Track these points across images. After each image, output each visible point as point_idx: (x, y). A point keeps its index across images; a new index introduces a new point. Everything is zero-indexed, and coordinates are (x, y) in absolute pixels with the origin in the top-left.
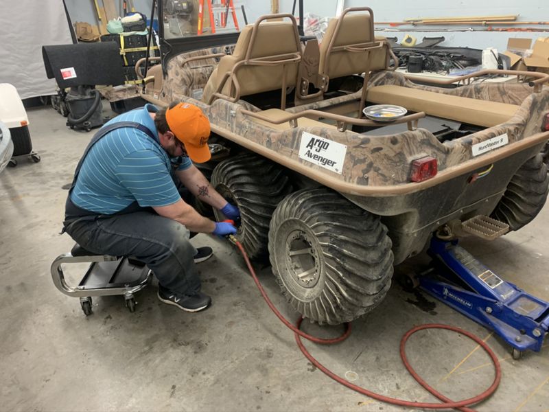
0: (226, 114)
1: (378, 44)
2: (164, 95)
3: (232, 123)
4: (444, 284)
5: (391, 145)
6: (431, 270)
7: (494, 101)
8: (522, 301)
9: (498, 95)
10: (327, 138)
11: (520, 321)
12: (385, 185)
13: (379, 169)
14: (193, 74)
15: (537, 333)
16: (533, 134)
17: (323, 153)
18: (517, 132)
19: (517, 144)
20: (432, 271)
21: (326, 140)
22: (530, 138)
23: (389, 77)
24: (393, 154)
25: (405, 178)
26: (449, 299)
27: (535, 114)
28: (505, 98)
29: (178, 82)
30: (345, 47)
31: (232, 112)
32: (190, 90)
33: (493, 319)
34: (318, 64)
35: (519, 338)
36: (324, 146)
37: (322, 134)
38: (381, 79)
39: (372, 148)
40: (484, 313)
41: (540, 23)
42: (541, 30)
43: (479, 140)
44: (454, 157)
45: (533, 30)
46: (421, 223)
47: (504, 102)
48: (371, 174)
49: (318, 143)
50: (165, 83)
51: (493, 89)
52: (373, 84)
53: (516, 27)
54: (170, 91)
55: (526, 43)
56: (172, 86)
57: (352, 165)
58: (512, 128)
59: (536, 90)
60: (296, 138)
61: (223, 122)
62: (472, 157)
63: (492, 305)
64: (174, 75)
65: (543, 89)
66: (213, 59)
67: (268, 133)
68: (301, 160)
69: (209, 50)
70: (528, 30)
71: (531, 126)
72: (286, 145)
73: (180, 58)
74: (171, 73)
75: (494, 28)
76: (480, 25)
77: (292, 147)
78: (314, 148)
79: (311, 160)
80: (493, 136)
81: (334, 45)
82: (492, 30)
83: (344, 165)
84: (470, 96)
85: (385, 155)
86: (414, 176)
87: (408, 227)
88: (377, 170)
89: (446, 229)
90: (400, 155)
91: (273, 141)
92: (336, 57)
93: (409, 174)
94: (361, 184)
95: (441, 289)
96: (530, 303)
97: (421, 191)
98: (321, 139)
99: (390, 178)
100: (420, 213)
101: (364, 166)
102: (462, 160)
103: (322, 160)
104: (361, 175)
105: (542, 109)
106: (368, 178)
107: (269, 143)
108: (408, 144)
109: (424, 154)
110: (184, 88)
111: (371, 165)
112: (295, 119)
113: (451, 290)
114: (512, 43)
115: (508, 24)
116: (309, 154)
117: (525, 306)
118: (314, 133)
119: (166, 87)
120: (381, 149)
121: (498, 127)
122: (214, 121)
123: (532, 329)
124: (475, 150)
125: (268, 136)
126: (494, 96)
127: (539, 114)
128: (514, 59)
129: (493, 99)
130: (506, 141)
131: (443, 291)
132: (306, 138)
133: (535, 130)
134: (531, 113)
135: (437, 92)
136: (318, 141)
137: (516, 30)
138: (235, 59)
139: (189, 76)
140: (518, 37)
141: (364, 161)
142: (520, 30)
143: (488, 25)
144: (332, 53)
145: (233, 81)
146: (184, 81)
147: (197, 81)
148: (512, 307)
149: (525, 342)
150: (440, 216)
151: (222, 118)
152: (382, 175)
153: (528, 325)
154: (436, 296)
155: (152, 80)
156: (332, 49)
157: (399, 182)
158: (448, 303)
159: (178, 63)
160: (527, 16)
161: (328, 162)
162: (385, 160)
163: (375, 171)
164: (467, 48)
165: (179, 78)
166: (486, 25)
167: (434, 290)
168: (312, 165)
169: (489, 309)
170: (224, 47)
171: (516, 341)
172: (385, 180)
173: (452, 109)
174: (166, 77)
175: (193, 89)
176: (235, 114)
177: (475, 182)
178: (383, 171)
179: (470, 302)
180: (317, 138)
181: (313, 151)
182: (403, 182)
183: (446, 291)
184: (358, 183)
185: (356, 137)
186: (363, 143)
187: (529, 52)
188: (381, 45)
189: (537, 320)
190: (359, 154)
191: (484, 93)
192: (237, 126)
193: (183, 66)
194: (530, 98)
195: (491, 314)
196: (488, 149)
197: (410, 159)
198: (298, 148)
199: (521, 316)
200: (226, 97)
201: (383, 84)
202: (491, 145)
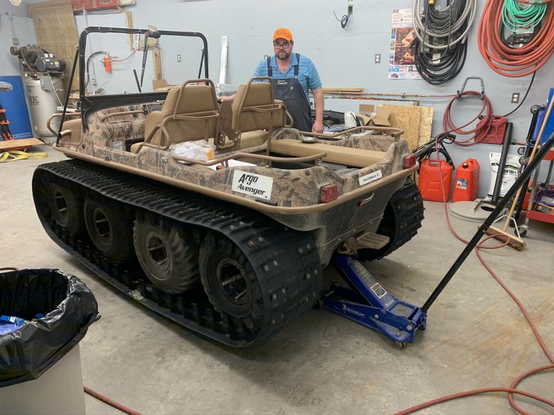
0: (157, 160)
1: (278, 106)
2: (84, 147)
3: (164, 167)
4: (343, 301)
5: (306, 176)
6: (332, 292)
7: (368, 149)
8: (398, 307)
9: (371, 145)
10: (256, 173)
11: (397, 321)
12: (303, 206)
13: (299, 194)
14: (114, 128)
15: (410, 328)
16: (397, 171)
17: (253, 185)
18: (387, 169)
19: (388, 178)
20: (333, 294)
21: (255, 175)
22: (396, 173)
23: (287, 132)
24: (308, 183)
25: (317, 201)
26: (348, 313)
27: (397, 156)
28: (376, 146)
29: (99, 135)
30: (252, 108)
31: (164, 158)
32: (110, 141)
33: (379, 323)
34: (231, 121)
35: (398, 334)
36: (254, 179)
37: (252, 170)
38: (280, 134)
39: (293, 178)
40: (373, 319)
41: (378, 95)
42: (380, 99)
43: (363, 174)
44: (348, 186)
45: (374, 99)
46: (328, 238)
47: (375, 150)
48: (293, 198)
49: (248, 178)
50: (85, 136)
51: (366, 140)
52: (275, 138)
53: (363, 97)
54: (92, 143)
55: (371, 108)
56: (93, 139)
57: (278, 192)
58: (383, 166)
59: (396, 140)
60: (228, 175)
61: (154, 167)
62: (360, 187)
63: (378, 312)
64: (95, 128)
65: (401, 139)
66: (131, 115)
67: (201, 173)
68: (234, 193)
69: (127, 107)
70: (370, 98)
71: (396, 165)
72: (219, 182)
73: (100, 114)
74: (92, 127)
75: (347, 96)
76: (338, 94)
77: (225, 183)
78: (245, 182)
79: (243, 192)
80: (372, 171)
81: (243, 106)
82: (346, 98)
83: (272, 193)
84: (351, 146)
85: (302, 183)
86: (323, 198)
87: (319, 242)
88: (297, 195)
89: (345, 245)
90: (312, 183)
91: (207, 179)
92: (244, 115)
93: (320, 197)
94: (286, 206)
95: (340, 305)
96: (404, 307)
97: (328, 210)
98: (251, 174)
99: (307, 200)
100: (327, 229)
101: (287, 192)
102: (353, 188)
103: (253, 190)
104: (285, 198)
105: (401, 153)
106: (290, 202)
107: (203, 182)
108: (317, 175)
109: (328, 183)
110: (105, 141)
111: (292, 191)
112: (226, 161)
113: (348, 306)
114: (362, 108)
115: (357, 94)
116: (241, 187)
117: (400, 311)
118: (245, 170)
119: (86, 140)
120: (299, 179)
121: (374, 166)
122: (143, 167)
123: (406, 326)
124: (362, 181)
125: (202, 176)
126: (367, 145)
127: (400, 157)
128: (366, 120)
129: (367, 148)
130: (380, 176)
131: (342, 307)
132: (237, 175)
133: (399, 168)
134: (395, 156)
135: (326, 144)
136: (248, 176)
137: (362, 99)
138: (164, 114)
139: (110, 130)
140: (366, 104)
141: (287, 188)
142: (366, 98)
143: (343, 94)
144: (243, 112)
145: (163, 132)
146: (104, 134)
147: (117, 134)
148: (392, 312)
149: (402, 336)
150: (340, 234)
151: (153, 164)
152: (301, 198)
153: (404, 323)
154: (337, 312)
155: (69, 134)
156: (242, 109)
157: (313, 204)
158: (347, 316)
159: (99, 118)
160: (370, 89)
161: (258, 192)
162: (302, 187)
163: (296, 195)
164: (330, 111)
165: (100, 131)
166: (342, 94)
167: (336, 308)
168: (244, 195)
169: (377, 316)
170: (142, 105)
171: (397, 335)
172: (303, 202)
173: (339, 155)
174: (87, 131)
175: (113, 141)
176: (167, 160)
177: (362, 206)
178: (301, 195)
179: (363, 313)
180: (247, 174)
181: (245, 185)
182: (316, 203)
183: (345, 307)
184: (284, 206)
185: (280, 171)
186: (285, 175)
187: (374, 114)
188: (280, 107)
189: (409, 319)
190: (282, 183)
191: (361, 144)
192: (168, 170)
193: (103, 121)
194: (393, 145)
195: (377, 319)
196: (370, 181)
197: (319, 186)
198: (230, 183)
199: (398, 317)
200: (156, 146)
201: (282, 138)
202: (371, 178)
